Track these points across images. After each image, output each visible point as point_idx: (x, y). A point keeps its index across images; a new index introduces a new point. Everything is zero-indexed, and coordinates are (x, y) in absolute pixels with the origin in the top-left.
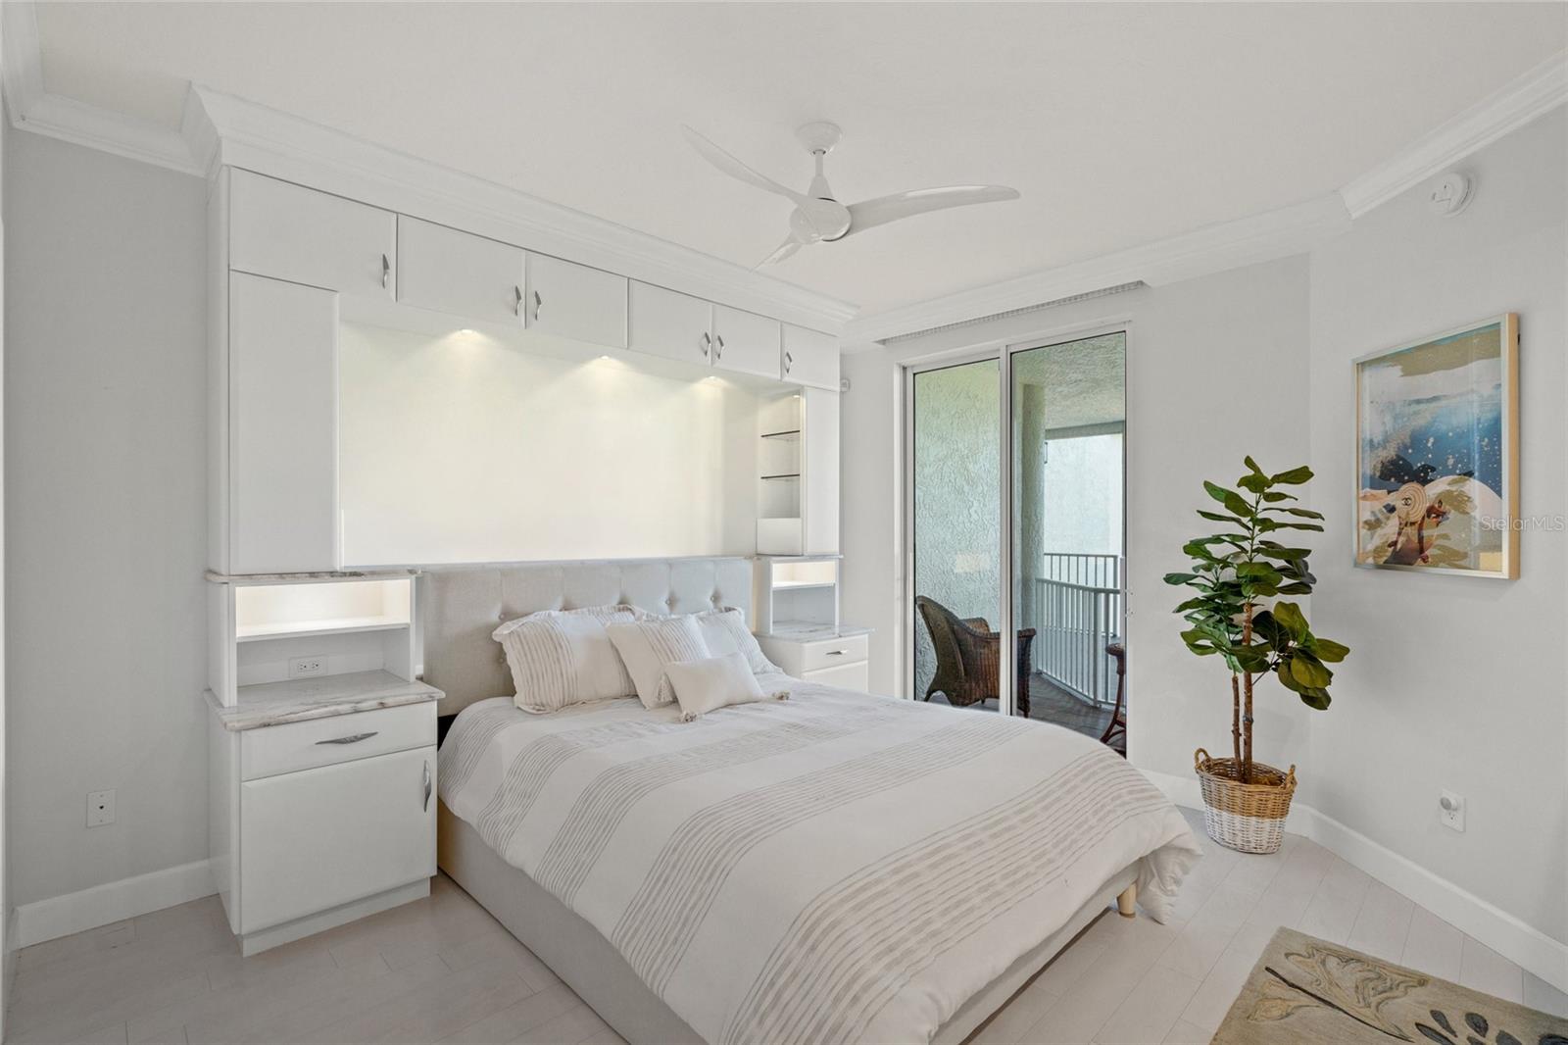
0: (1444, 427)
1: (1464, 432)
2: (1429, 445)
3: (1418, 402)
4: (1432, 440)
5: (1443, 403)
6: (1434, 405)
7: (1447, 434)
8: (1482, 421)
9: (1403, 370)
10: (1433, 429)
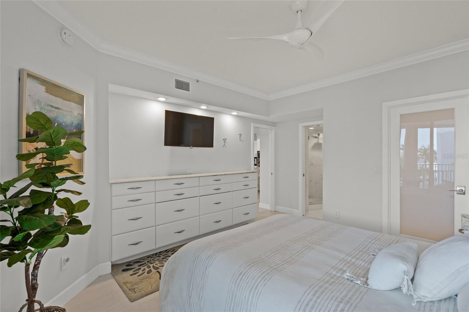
0: (61, 121)
1: (68, 125)
2: (56, 125)
3: (52, 106)
4: (56, 124)
5: (61, 111)
6: (57, 110)
7: (62, 124)
8: (74, 123)
9: (46, 89)
10: (57, 120)
